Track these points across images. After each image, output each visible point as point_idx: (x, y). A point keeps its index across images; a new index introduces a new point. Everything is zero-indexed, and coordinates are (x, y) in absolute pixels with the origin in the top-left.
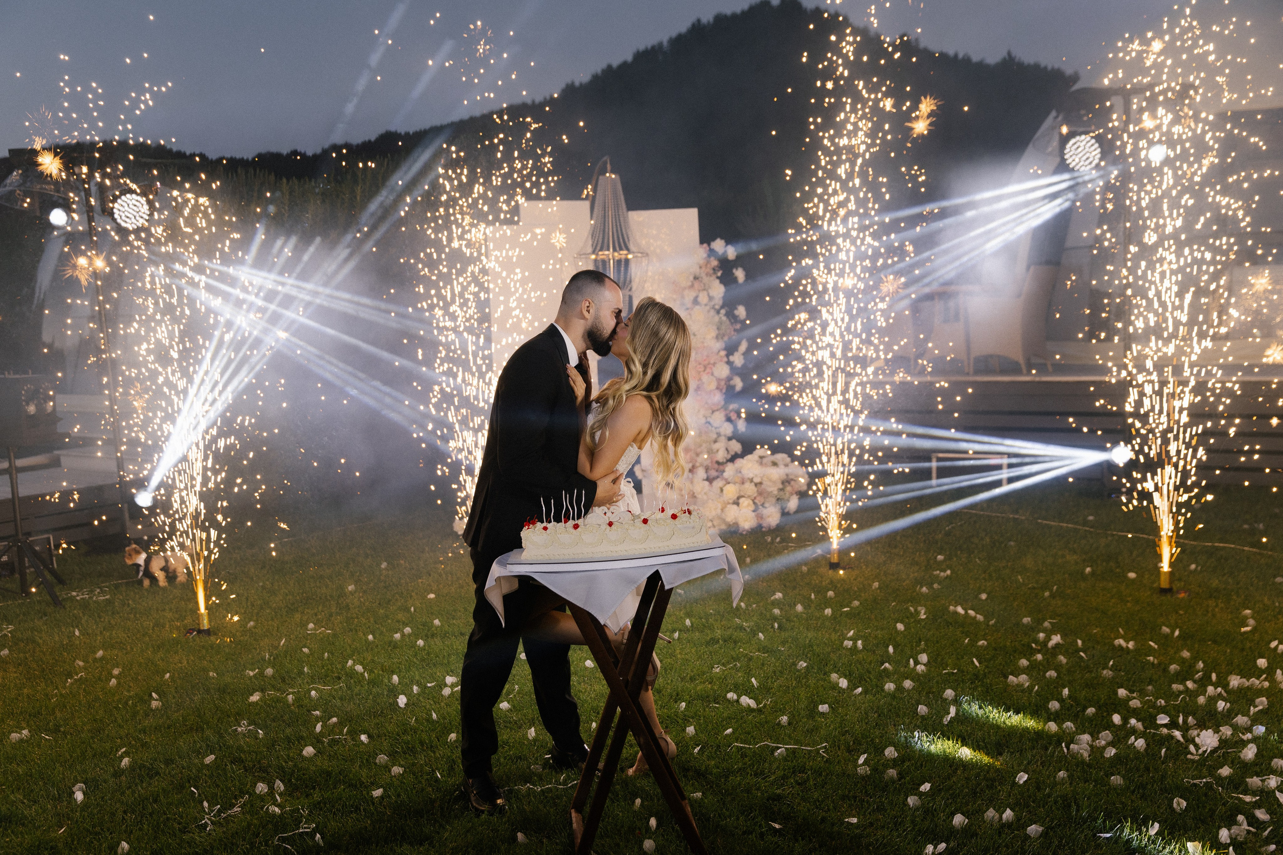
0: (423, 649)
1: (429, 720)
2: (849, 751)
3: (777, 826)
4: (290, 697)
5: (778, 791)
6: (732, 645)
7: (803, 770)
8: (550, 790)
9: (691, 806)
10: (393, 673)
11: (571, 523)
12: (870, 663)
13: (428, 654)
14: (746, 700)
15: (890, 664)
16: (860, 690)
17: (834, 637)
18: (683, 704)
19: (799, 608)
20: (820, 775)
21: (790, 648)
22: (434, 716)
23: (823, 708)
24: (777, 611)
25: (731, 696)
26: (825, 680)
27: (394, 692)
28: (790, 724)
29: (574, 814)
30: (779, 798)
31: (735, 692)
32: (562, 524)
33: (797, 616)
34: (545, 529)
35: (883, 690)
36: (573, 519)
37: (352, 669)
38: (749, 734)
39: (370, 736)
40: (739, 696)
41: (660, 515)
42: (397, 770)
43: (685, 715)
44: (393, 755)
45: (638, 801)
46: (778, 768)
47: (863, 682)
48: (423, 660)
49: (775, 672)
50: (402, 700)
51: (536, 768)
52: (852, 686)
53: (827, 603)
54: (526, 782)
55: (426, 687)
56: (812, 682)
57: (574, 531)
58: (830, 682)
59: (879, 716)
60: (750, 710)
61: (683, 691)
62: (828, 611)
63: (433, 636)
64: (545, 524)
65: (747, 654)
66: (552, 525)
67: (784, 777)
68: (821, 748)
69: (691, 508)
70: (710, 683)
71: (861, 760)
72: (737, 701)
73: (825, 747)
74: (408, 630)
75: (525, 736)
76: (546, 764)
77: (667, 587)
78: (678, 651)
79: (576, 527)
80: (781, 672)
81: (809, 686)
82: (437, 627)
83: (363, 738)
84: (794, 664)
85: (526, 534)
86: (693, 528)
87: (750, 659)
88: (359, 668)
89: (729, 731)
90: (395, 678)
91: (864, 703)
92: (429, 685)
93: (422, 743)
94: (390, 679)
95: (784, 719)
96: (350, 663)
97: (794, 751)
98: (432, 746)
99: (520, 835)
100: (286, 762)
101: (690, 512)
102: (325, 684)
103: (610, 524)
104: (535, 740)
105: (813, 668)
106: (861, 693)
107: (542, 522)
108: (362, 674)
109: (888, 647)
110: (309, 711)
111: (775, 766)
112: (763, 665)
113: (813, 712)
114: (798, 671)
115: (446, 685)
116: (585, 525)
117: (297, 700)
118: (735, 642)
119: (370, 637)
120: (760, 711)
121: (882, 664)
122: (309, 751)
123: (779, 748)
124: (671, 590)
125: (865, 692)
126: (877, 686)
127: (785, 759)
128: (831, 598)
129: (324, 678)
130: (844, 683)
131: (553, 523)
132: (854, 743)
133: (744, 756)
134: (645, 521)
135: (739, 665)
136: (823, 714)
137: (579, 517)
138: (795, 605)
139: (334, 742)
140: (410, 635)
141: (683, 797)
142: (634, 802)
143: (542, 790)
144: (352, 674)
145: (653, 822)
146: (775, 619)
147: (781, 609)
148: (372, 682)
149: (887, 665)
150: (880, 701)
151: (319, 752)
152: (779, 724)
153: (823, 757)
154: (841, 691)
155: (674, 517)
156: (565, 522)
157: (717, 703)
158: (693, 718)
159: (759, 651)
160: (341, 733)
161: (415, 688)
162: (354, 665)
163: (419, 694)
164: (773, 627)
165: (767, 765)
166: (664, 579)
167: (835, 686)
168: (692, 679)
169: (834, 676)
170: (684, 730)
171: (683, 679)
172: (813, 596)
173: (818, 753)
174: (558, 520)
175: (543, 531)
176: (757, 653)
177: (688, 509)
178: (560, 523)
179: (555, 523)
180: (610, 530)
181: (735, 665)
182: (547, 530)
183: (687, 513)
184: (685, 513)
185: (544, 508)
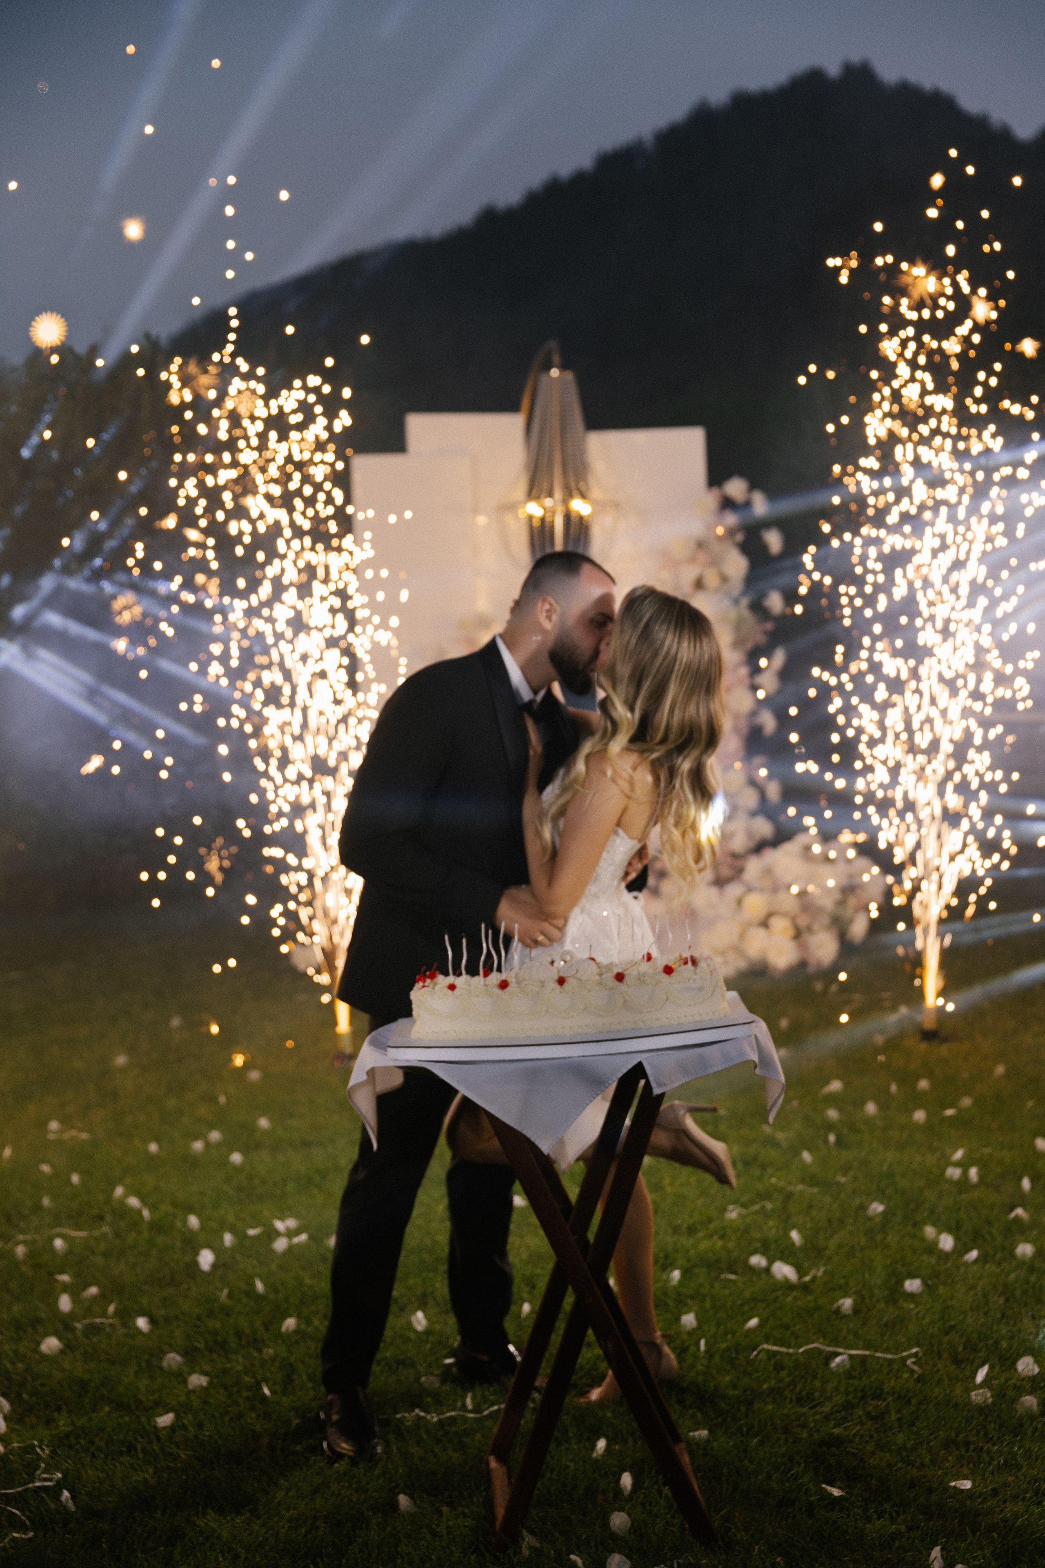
0: (238, 1170)
1: (251, 1293)
2: (957, 1361)
3: (836, 1492)
4: (20, 1250)
5: (836, 1431)
6: (756, 1171)
7: (879, 1395)
8: (453, 1420)
9: (691, 1453)
10: (190, 1210)
11: (495, 978)
12: (992, 1207)
13: (250, 1178)
14: (784, 1271)
15: (1025, 1209)
16: (974, 1254)
17: (931, 1160)
18: (676, 1274)
19: (871, 1108)
20: (909, 1403)
21: (855, 1178)
22: (260, 1286)
23: (912, 1285)
24: (833, 1114)
25: (758, 1261)
26: (914, 1236)
27: (192, 1245)
28: (856, 1311)
29: (493, 1464)
30: (836, 1442)
31: (764, 1254)
32: (479, 980)
33: (869, 1121)
34: (452, 987)
35: (1012, 1255)
37: (122, 1202)
38: (787, 1327)
39: (152, 1321)
40: (771, 1262)
41: (645, 967)
42: (197, 1380)
43: (679, 1294)
44: (190, 1354)
45: (601, 1444)
46: (836, 1389)
47: (980, 1241)
48: (240, 1189)
49: (829, 1221)
50: (206, 1259)
51: (430, 1381)
52: (961, 1248)
53: (917, 1100)
54: (413, 1406)
55: (247, 1237)
56: (892, 1238)
57: (499, 992)
58: (923, 1239)
59: (1007, 1300)
60: (787, 1286)
61: (676, 1251)
62: (920, 1116)
63: (258, 1146)
64: (451, 979)
65: (783, 1189)
66: (463, 981)
67: (847, 1406)
68: (910, 1356)
69: (696, 955)
70: (722, 1237)
71: (980, 1376)
72: (767, 1270)
73: (916, 1355)
74: (215, 1136)
75: (409, 1326)
76: (446, 1375)
77: (657, 1091)
78: (667, 1181)
79: (504, 985)
80: (842, 1221)
81: (887, 1246)
82: (264, 1132)
83: (142, 1323)
84: (863, 1207)
85: (418, 995)
86: (701, 989)
87: (789, 1197)
88: (134, 1202)
89: (753, 1322)
90: (194, 1221)
91: (981, 1278)
92: (252, 1232)
93: (239, 1334)
94: (185, 1222)
95: (847, 1303)
96: (119, 1191)
97: (863, 1360)
98: (255, 1341)
99: (403, 1500)
100: (13, 1363)
101: (694, 962)
102: (79, 1228)
103: (561, 981)
104: (428, 1332)
105: (894, 1214)
106: (976, 1261)
108: (139, 1212)
109: (1020, 1179)
110: (51, 1274)
111: (830, 1386)
112: (810, 1207)
113: (895, 1293)
114: (870, 1219)
115: (278, 1234)
116: (519, 983)
117: (32, 1254)
118: (763, 1167)
119: (153, 1147)
120: (805, 1288)
121: (1012, 1209)
122: (51, 1344)
123: (837, 1354)
124: (662, 1095)
125: (983, 1259)
126: (1003, 1249)
127: (849, 1374)
128: (924, 1093)
129: (75, 1219)
130: (947, 1242)
131: (465, 977)
132: (965, 1348)
133: (779, 1367)
134: (619, 977)
135: (769, 1206)
136: (911, 1296)
138: (863, 1103)
139: (93, 1330)
140: (219, 1145)
141: (677, 1438)
142: (593, 1447)
143: (440, 1421)
144: (122, 1211)
145: (627, 1480)
146: (830, 1126)
147: (840, 1110)
148: (157, 1226)
149: (1019, 1211)
150: (1008, 1274)
151: (69, 1347)
152: (837, 1311)
153: (912, 1372)
154: (944, 1256)
155: (668, 970)
156: (486, 975)
157: (734, 1272)
158: (692, 1298)
159: (803, 1181)
160: (104, 1314)
161: (228, 1238)
162: (126, 1195)
163: (233, 1248)
164: (826, 1141)
165: (817, 1384)
166: (651, 1078)
167: (932, 1248)
168: (691, 1230)
169: (929, 1231)
170: (678, 1319)
171: (676, 1230)
172: (894, 1088)
173: (904, 1364)
174: (472, 971)
175: (449, 992)
176: (800, 1187)
177: (692, 957)
178: (476, 978)
179: (468, 977)
180: (561, 992)
181: (763, 1207)
182: (456, 990)
183: (690, 963)
184: (686, 963)
185: (450, 953)
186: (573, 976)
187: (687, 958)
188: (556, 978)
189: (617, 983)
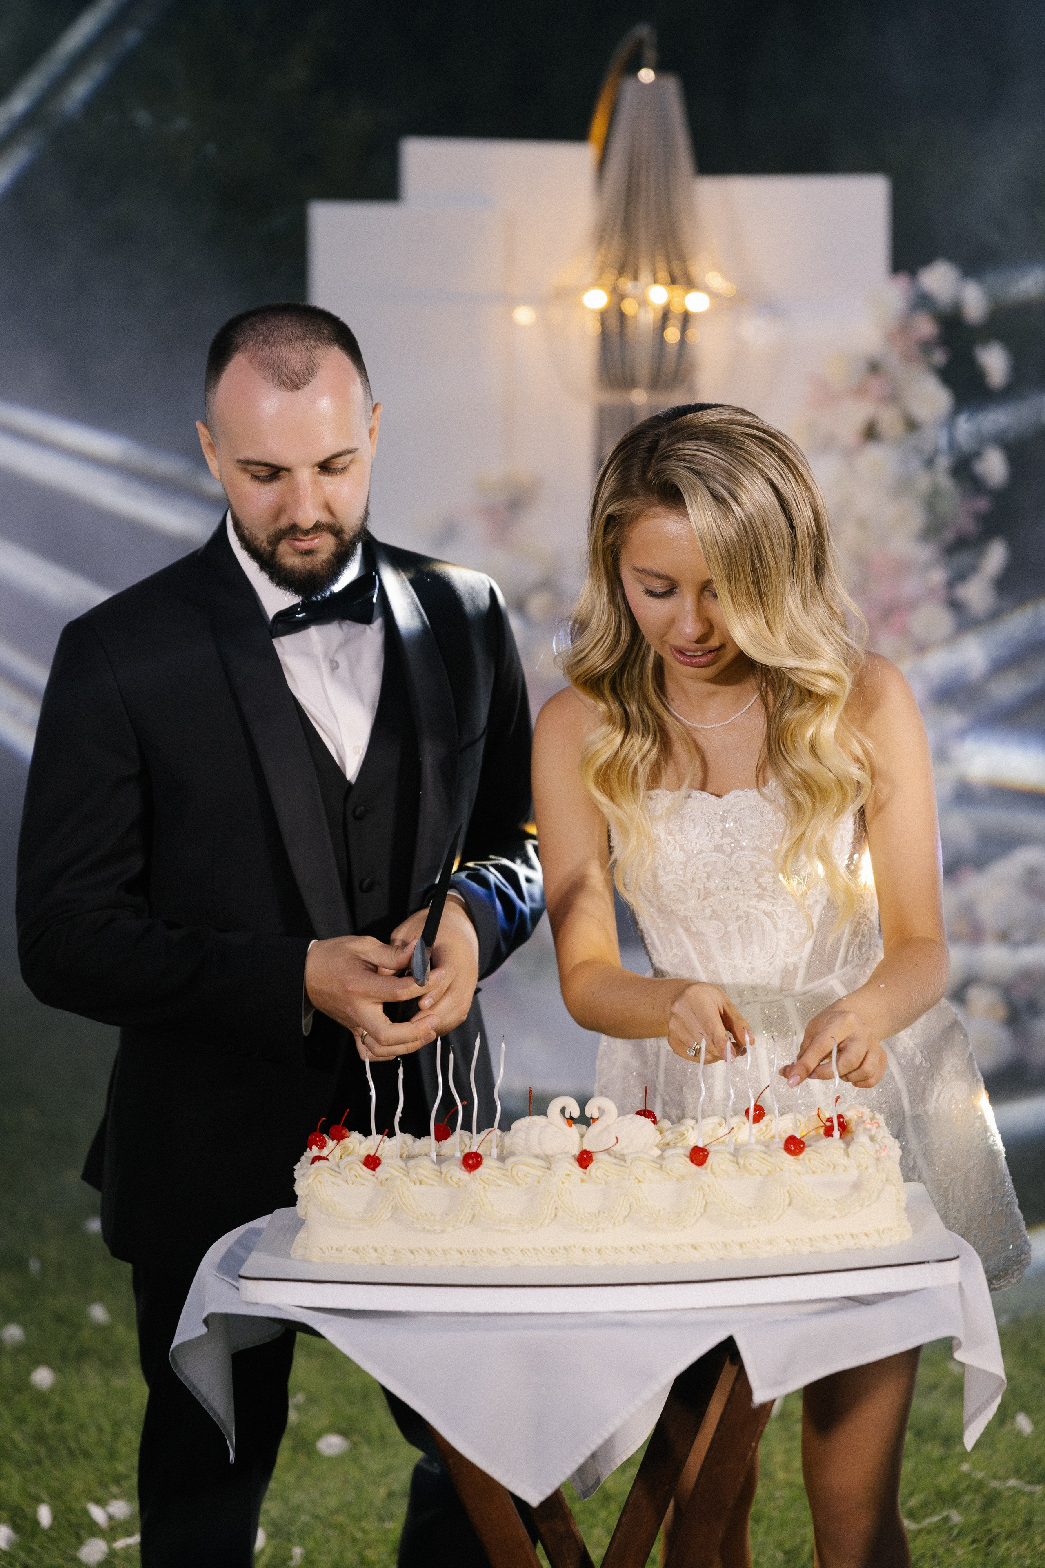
11: (457, 1144)
32: (429, 1143)
34: (372, 1162)
36: (467, 1127)
41: (749, 1134)
57: (462, 1174)
64: (373, 1143)
65: (981, 1484)
66: (395, 1149)
69: (850, 1115)
77: (758, 1396)
79: (472, 1161)
86: (857, 1186)
87: (991, 1500)
101: (845, 1128)
103: (584, 1159)
107: (367, 1133)
112: (1029, 1523)
116: (502, 1158)
124: (771, 1401)
131: (402, 1139)
134: (699, 1156)
135: (956, 1517)
137: (486, 1123)
155: (794, 1145)
156: (442, 1136)
159: (1017, 1473)
166: (748, 1371)
175: (367, 1172)
176: (1012, 1482)
177: (840, 1116)
178: (424, 1140)
179: (408, 1137)
180: (582, 1181)
181: (946, 1519)
182: (379, 1169)
183: (836, 1133)
184: (829, 1132)
185: (373, 1093)
186: (607, 1151)
187: (830, 1120)
188: (576, 1152)
189: (693, 1167)
